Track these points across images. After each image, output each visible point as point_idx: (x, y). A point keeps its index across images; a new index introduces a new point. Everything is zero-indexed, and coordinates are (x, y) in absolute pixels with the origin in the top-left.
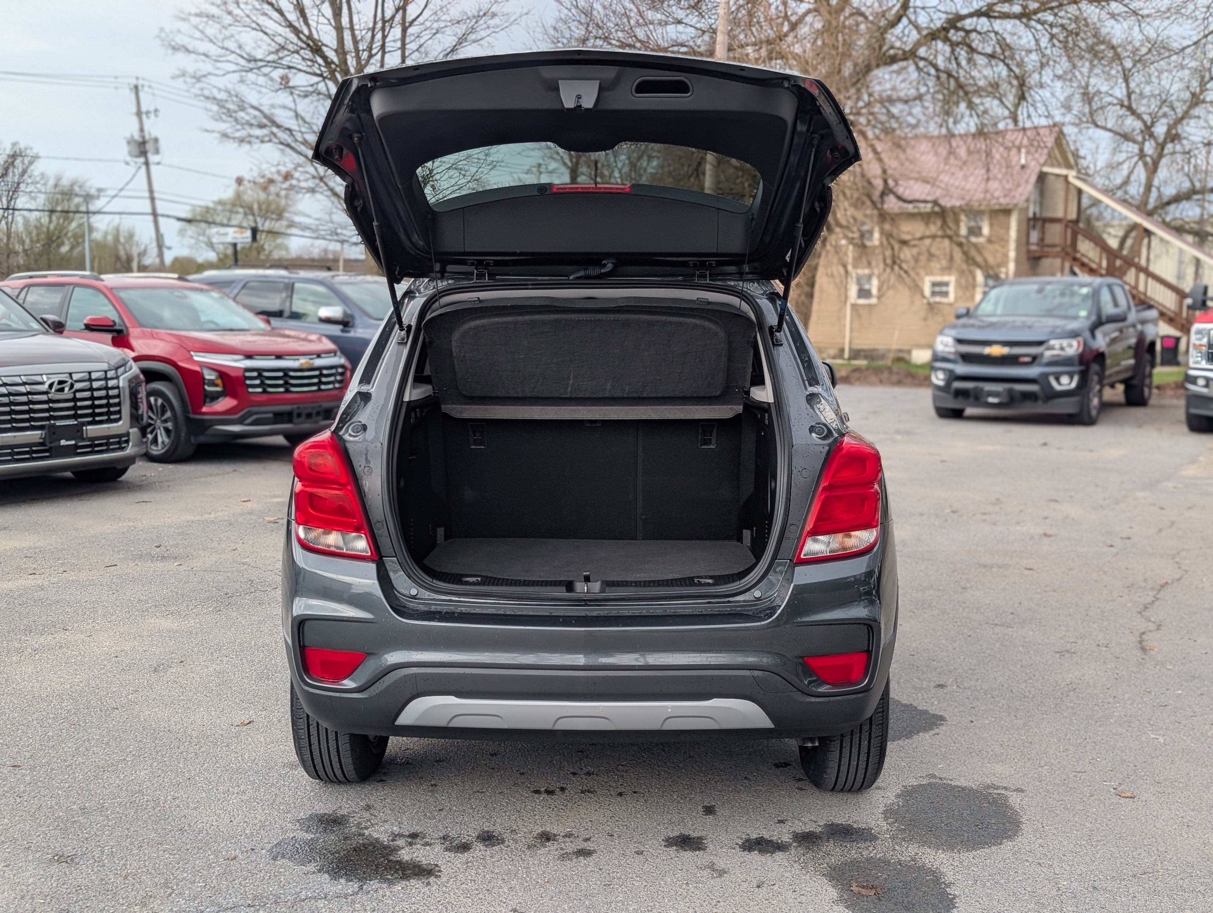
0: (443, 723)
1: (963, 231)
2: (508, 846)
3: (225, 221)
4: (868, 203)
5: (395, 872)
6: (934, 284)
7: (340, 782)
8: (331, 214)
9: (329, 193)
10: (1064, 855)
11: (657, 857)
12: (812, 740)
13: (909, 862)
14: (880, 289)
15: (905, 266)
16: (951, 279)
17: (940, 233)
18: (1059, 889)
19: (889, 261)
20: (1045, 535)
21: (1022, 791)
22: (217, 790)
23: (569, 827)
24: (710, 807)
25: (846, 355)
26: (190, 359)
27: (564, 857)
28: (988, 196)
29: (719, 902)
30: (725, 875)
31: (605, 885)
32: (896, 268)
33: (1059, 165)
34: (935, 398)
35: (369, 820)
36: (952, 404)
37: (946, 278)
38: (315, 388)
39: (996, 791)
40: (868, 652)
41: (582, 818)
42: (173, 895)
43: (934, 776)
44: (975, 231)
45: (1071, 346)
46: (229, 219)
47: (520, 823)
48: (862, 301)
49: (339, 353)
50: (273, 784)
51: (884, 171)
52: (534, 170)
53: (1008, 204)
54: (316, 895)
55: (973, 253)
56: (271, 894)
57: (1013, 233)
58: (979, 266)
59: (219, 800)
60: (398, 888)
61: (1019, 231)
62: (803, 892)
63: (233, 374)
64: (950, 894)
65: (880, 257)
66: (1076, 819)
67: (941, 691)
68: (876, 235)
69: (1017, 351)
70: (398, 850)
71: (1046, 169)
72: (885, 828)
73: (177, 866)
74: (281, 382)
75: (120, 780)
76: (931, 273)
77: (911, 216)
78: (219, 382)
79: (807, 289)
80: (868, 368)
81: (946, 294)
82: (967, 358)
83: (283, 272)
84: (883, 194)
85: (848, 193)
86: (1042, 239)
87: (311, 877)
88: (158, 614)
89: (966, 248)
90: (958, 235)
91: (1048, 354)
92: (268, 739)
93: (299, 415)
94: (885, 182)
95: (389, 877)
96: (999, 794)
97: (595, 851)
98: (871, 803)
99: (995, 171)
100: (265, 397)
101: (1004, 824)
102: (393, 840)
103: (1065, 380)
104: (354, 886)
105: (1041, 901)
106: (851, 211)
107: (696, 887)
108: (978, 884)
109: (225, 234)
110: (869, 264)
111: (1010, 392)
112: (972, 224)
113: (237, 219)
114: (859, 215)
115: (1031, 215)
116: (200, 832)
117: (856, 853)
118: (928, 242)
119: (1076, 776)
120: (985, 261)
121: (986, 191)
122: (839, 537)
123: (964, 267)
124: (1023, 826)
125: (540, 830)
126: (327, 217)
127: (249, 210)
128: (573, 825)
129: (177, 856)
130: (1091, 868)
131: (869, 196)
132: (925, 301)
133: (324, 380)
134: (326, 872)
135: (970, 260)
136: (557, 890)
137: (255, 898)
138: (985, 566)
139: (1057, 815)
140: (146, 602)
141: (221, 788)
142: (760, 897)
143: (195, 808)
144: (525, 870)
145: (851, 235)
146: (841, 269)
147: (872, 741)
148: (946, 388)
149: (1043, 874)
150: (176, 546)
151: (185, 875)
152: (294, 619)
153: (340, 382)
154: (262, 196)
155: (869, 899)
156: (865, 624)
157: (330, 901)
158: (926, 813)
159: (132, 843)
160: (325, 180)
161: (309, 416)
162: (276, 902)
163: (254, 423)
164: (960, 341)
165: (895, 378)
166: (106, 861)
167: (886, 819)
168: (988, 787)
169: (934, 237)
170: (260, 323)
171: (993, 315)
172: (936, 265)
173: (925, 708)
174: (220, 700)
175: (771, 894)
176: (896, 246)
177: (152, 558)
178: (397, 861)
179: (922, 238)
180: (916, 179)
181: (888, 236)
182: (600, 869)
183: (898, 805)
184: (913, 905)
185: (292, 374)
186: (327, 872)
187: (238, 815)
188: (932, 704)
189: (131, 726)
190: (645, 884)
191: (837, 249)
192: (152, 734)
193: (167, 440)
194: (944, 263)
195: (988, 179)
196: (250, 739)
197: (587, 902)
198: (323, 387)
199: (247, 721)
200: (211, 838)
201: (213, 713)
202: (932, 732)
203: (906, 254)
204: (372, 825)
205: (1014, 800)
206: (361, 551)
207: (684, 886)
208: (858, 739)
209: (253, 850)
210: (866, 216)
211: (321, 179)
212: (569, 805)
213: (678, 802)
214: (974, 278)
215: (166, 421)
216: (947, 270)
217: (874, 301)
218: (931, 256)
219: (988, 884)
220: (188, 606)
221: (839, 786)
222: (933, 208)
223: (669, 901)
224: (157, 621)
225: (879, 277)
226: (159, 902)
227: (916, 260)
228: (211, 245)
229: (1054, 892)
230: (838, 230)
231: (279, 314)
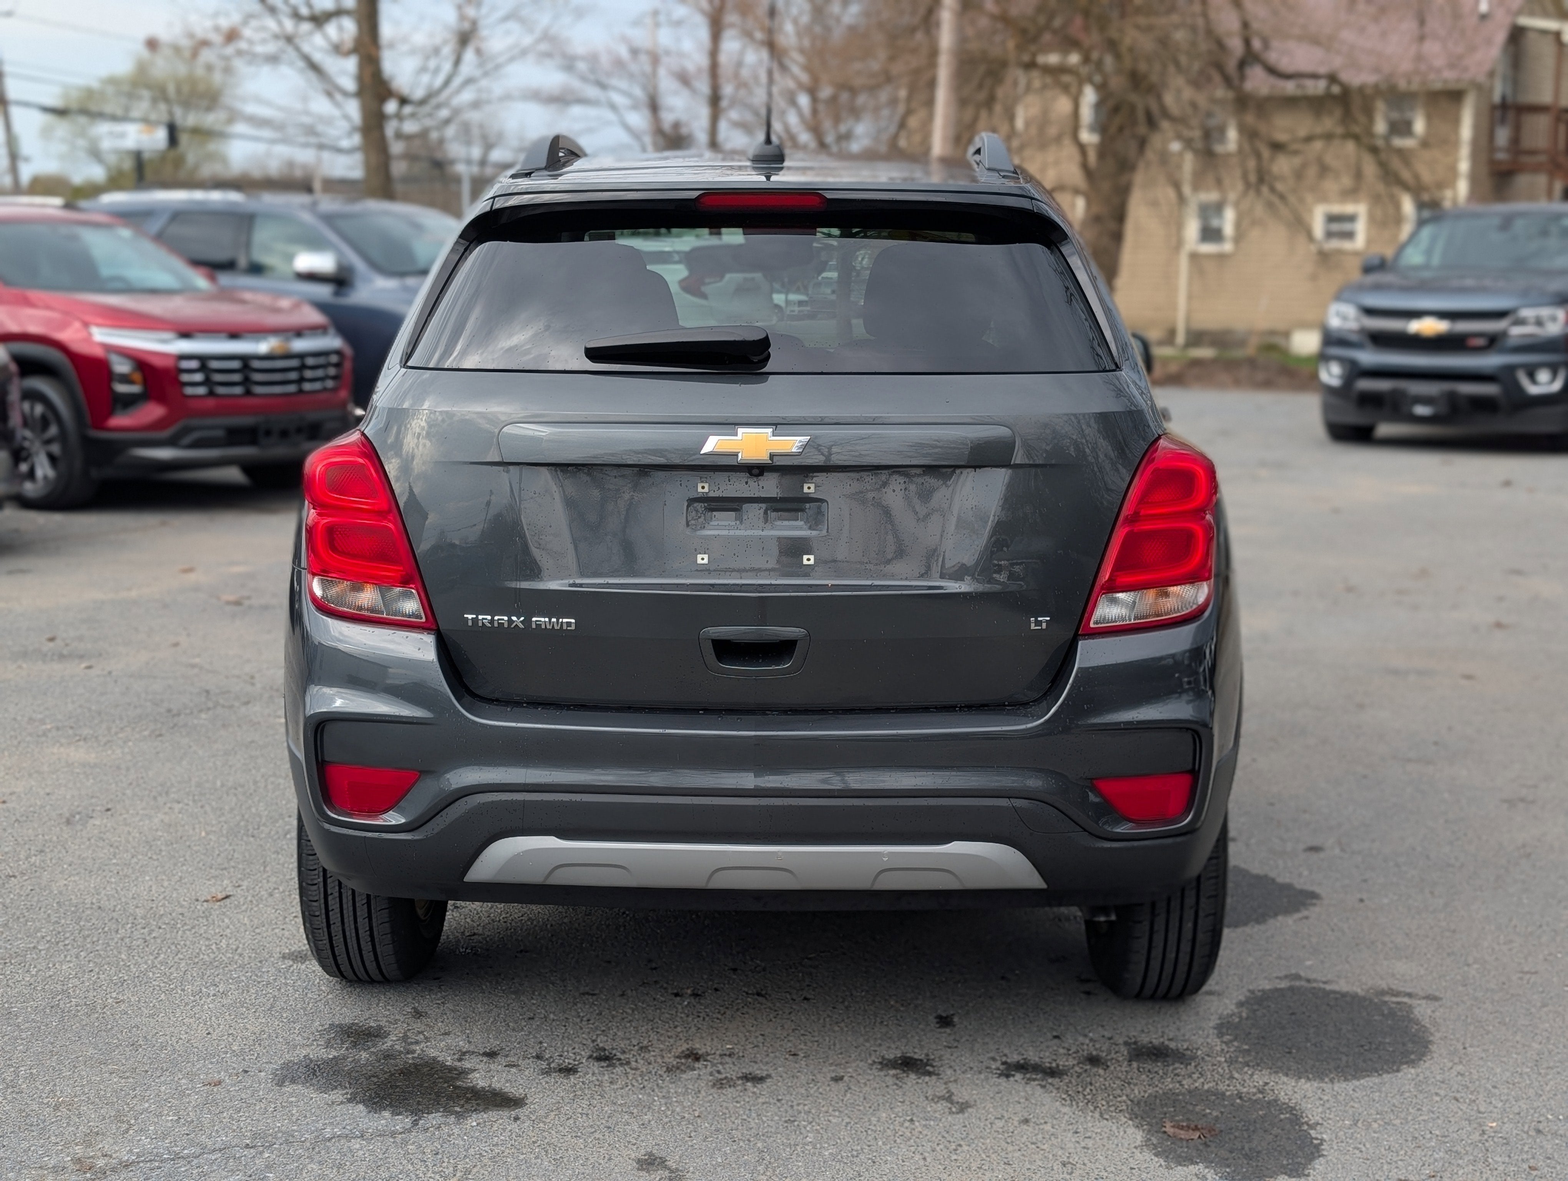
0: (537, 878)
1: (1380, 127)
2: (636, 1069)
3: (119, 112)
4: (1217, 78)
5: (466, 1102)
6: (1332, 219)
7: (372, 982)
8: (305, 99)
9: (301, 64)
10: (1495, 1087)
11: (865, 1084)
12: (1105, 910)
13: (1254, 1094)
14: (1238, 225)
15: (1280, 186)
16: (1360, 209)
17: (1339, 130)
18: (1484, 1132)
19: (1253, 178)
20: (1499, 625)
21: (1436, 999)
22: (183, 990)
23: (730, 1042)
24: (947, 1017)
25: (1180, 338)
26: (88, 339)
27: (720, 1084)
28: (1423, 67)
29: (960, 1145)
30: (970, 1110)
31: (786, 1122)
32: (1265, 190)
33: (1546, 14)
34: (1327, 409)
35: (422, 1032)
36: (1353, 417)
37: (1349, 208)
38: (292, 388)
39: (1394, 999)
40: (1194, 773)
41: (749, 1031)
42: (131, 1132)
43: (1298, 977)
44: (1402, 128)
45: (1554, 319)
46: (127, 109)
47: (653, 1036)
48: (1208, 248)
49: (332, 331)
50: (268, 983)
51: (1246, 25)
52: (648, 21)
53: (1458, 80)
54: (347, 1132)
55: (1396, 163)
56: (279, 1131)
57: (1466, 131)
58: (1406, 187)
59: (187, 1004)
60: (472, 1121)
61: (1476, 127)
62: (1089, 1134)
63: (157, 362)
64: (1317, 1139)
65: (1238, 173)
66: (1518, 1038)
67: (1314, 857)
68: (1232, 135)
69: (1463, 326)
70: (468, 1073)
71: (1525, 21)
72: (1218, 1048)
73: (132, 1093)
74: (237, 377)
75: (32, 976)
76: (1324, 198)
77: (1291, 102)
78: (138, 376)
79: (1112, 225)
80: (1214, 361)
81: (1349, 235)
82: (1381, 340)
83: (234, 197)
84: (1242, 64)
85: (1183, 59)
86: (1515, 140)
87: (338, 1108)
88: (63, 741)
89: (1383, 156)
90: (1370, 134)
91: (1516, 331)
92: (256, 921)
93: (268, 433)
94: (1247, 42)
95: (457, 1109)
96: (1398, 1003)
97: (769, 1076)
98: (1197, 1014)
99: (1433, 24)
100: (211, 402)
101: (1404, 1044)
102: (460, 1060)
103: (1543, 376)
104: (403, 1121)
105: (1455, 1149)
106: (1188, 93)
107: (925, 1126)
108: (1360, 1124)
109: (122, 135)
110: (1219, 183)
111: (1452, 399)
112: (1395, 115)
113: (142, 107)
114: (1202, 99)
115: (1497, 98)
116: (163, 1047)
117: (1172, 1082)
118: (1318, 145)
119: (1521, 979)
120: (1417, 177)
121: (1419, 58)
122: (1150, 595)
123: (1380, 188)
124: (1434, 1048)
125: (685, 1046)
126: (298, 106)
127: (160, 94)
128: (735, 1040)
129: (131, 1080)
130: (1535, 1104)
131: (1219, 67)
132: (1313, 248)
133: (308, 374)
134: (360, 1102)
135: (1390, 177)
136: (713, 1128)
137: (255, 1136)
138: (1395, 672)
139: (1488, 1032)
140: (42, 722)
141: (189, 988)
142: (1023, 1140)
143: (151, 1016)
144: (663, 1101)
145: (1187, 133)
146: (1171, 193)
147: (1200, 922)
148: (1343, 392)
149: (1460, 1113)
150: (81, 639)
151: (147, 1105)
152: (308, 720)
153: (334, 378)
154: (182, 70)
155: (1191, 1143)
156: (1188, 729)
157: (369, 1141)
158: (1283, 1028)
159: (59, 1062)
160: (297, 41)
161: (284, 434)
162: (287, 1142)
163: (197, 445)
164: (1370, 312)
165: (1260, 376)
166: (24, 1086)
167: (1220, 1035)
168: (1383, 993)
169: (1328, 137)
170: (201, 282)
171: (1426, 267)
172: (1330, 185)
173: (1287, 880)
174: (175, 865)
175: (1040, 1136)
176: (1266, 153)
177: (44, 657)
178: (468, 1089)
179: (1309, 139)
180: (1300, 39)
181: (1249, 134)
182: (779, 1100)
183: (1241, 1017)
184: (1259, 1152)
185: (256, 364)
186: (363, 1102)
187: (219, 1025)
188: (1300, 875)
189: (39, 901)
190: (848, 1120)
191: (1164, 158)
192: (73, 912)
193: (51, 473)
194: (1347, 181)
195: (1422, 38)
196: (226, 920)
197: (759, 1145)
198: (307, 386)
199: (220, 896)
200: (179, 1055)
201: (166, 884)
202: (1297, 916)
203: (1282, 165)
204: (426, 1038)
205: (1422, 1011)
206: (409, 616)
207: (907, 1124)
208: (1177, 919)
209: (246, 1072)
210: (1213, 101)
211: (289, 39)
212: (728, 1012)
213: (897, 1010)
214: (1398, 206)
215: (48, 442)
216: (1350, 194)
217: (1227, 247)
218: (1324, 170)
219: (1375, 1125)
220: (109, 729)
221: (1148, 991)
222: (1328, 88)
223: (884, 1143)
224: (62, 749)
225: (1237, 205)
226: (112, 1141)
227: (1299, 175)
228: (95, 154)
229: (1476, 1136)
230: (1165, 125)
231: (229, 266)
